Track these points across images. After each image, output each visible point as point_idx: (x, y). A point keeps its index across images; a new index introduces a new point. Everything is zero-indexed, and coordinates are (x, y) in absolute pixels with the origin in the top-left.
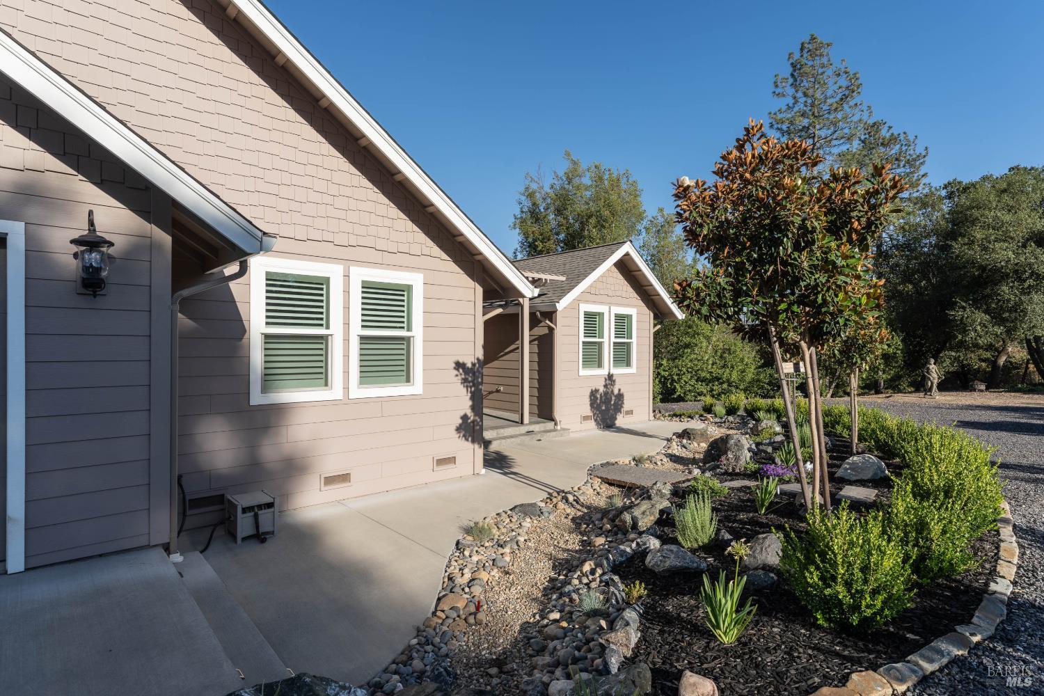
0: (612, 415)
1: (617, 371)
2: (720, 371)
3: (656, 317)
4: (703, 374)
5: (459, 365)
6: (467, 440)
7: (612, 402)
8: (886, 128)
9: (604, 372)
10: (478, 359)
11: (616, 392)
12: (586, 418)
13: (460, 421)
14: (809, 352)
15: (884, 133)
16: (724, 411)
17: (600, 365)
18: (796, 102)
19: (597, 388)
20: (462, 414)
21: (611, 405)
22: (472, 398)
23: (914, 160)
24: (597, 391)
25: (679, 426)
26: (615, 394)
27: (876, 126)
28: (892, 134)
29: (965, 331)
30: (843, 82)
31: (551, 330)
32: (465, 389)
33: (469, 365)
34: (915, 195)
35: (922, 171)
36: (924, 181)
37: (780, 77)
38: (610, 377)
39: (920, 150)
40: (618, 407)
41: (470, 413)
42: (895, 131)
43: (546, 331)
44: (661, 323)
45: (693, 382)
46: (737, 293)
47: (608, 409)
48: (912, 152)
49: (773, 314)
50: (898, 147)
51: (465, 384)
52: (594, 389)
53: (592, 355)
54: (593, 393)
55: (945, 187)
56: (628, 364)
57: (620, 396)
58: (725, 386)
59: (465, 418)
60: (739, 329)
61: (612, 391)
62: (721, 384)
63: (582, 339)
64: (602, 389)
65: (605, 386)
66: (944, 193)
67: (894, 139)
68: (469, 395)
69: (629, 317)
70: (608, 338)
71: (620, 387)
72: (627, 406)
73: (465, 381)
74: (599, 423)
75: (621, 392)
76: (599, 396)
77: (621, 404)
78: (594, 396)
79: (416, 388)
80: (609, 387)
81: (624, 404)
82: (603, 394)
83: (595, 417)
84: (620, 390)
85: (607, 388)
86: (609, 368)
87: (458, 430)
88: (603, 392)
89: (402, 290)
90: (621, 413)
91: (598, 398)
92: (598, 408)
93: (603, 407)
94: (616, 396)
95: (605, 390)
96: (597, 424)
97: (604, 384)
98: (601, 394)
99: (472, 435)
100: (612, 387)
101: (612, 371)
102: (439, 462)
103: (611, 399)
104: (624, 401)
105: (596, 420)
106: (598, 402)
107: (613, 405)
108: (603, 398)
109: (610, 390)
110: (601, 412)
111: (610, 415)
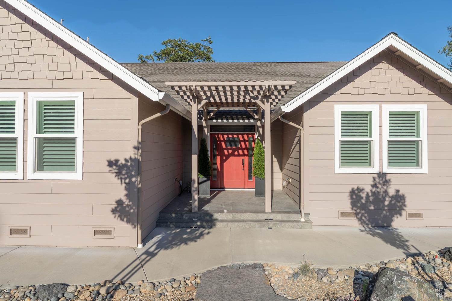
0: (385, 217)
6: (123, 220)
7: (386, 203)
13: (116, 205)
19: (361, 187)
20: (118, 199)
21: (384, 206)
24: (360, 190)
26: (391, 194)
32: (119, 181)
47: (379, 210)
51: (119, 177)
52: (356, 188)
59: (120, 202)
61: (386, 192)
64: (368, 189)
65: (375, 186)
68: (124, 185)
71: (397, 188)
73: (118, 174)
74: (364, 222)
75: (401, 193)
76: (364, 195)
77: (401, 206)
78: (356, 195)
79: (77, 175)
80: (380, 186)
81: (405, 206)
82: (370, 194)
83: (359, 217)
84: (398, 191)
85: (377, 187)
86: (381, 167)
87: (114, 211)
88: (371, 191)
89: (71, 105)
90: (401, 215)
91: (362, 198)
92: (364, 207)
93: (372, 208)
94: (392, 197)
95: (374, 190)
96: (361, 223)
97: (372, 183)
98: (368, 194)
99: (125, 216)
100: (385, 187)
101: (386, 170)
102: (96, 232)
103: (384, 200)
104: (406, 203)
105: (360, 219)
106: (363, 201)
107: (388, 206)
108: (371, 199)
109: (383, 190)
110: (369, 212)
111: (382, 216)
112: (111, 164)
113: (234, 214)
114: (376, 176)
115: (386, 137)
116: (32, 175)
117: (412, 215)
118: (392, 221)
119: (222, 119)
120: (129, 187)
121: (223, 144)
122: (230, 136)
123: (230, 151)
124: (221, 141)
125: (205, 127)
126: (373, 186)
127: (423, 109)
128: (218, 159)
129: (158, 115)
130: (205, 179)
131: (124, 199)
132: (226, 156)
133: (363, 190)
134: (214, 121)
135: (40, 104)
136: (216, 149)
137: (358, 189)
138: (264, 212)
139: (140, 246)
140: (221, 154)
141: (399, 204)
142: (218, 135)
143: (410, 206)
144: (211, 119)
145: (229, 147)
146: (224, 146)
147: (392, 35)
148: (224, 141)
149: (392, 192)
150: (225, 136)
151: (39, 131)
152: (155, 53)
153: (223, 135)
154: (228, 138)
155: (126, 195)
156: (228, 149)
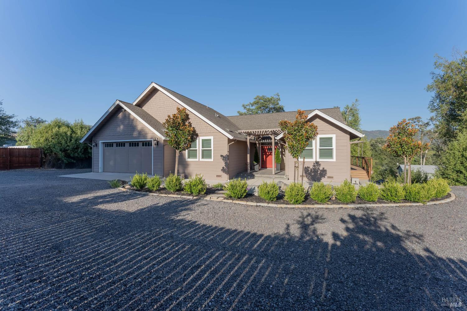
1: (321, 160)
6: (224, 173)
7: (319, 173)
9: (313, 160)
10: (226, 155)
13: (222, 168)
17: (311, 158)
19: (309, 166)
20: (223, 167)
21: (318, 174)
32: (223, 161)
33: (224, 156)
38: (317, 163)
40: (323, 175)
47: (315, 175)
52: (306, 167)
56: (330, 157)
57: (324, 171)
59: (223, 168)
61: (319, 168)
64: (311, 167)
65: (314, 166)
70: (315, 147)
73: (223, 159)
74: (310, 179)
75: (325, 169)
76: (310, 169)
77: (325, 174)
78: (307, 169)
79: (212, 160)
80: (316, 166)
81: (326, 174)
82: (312, 169)
83: (308, 177)
84: (323, 168)
85: (315, 167)
86: (316, 159)
87: (222, 170)
88: (313, 168)
89: (210, 140)
90: (325, 177)
91: (309, 170)
92: (310, 174)
93: (313, 174)
94: (321, 170)
95: (314, 167)
96: (309, 180)
97: (313, 165)
98: (311, 169)
99: (225, 172)
100: (318, 167)
101: (318, 160)
102: (217, 176)
103: (318, 171)
104: (327, 173)
105: (308, 178)
106: (310, 172)
107: (319, 174)
108: (313, 171)
109: (317, 168)
110: (312, 176)
111: (317, 177)
112: (221, 156)
113: (262, 175)
114: (315, 162)
115: (318, 147)
116: (201, 160)
117: (329, 177)
118: (321, 179)
119: (265, 140)
120: (226, 163)
121: (266, 150)
122: (269, 147)
123: (269, 153)
124: (266, 149)
125: (257, 144)
126: (313, 166)
127: (334, 136)
128: (264, 156)
129: (233, 142)
130: (257, 164)
131: (225, 167)
132: (268, 155)
133: (309, 167)
134: (262, 141)
135: (202, 140)
136: (264, 152)
137: (308, 167)
138: (272, 174)
139: (229, 180)
140: (266, 154)
141: (324, 173)
142: (264, 146)
143: (328, 174)
144: (260, 140)
145: (269, 151)
146: (267, 151)
147: (316, 110)
148: (267, 149)
149: (321, 168)
150: (267, 147)
151: (203, 148)
152: (250, 103)
153: (266, 146)
154: (269, 148)
155: (225, 165)
156: (268, 152)
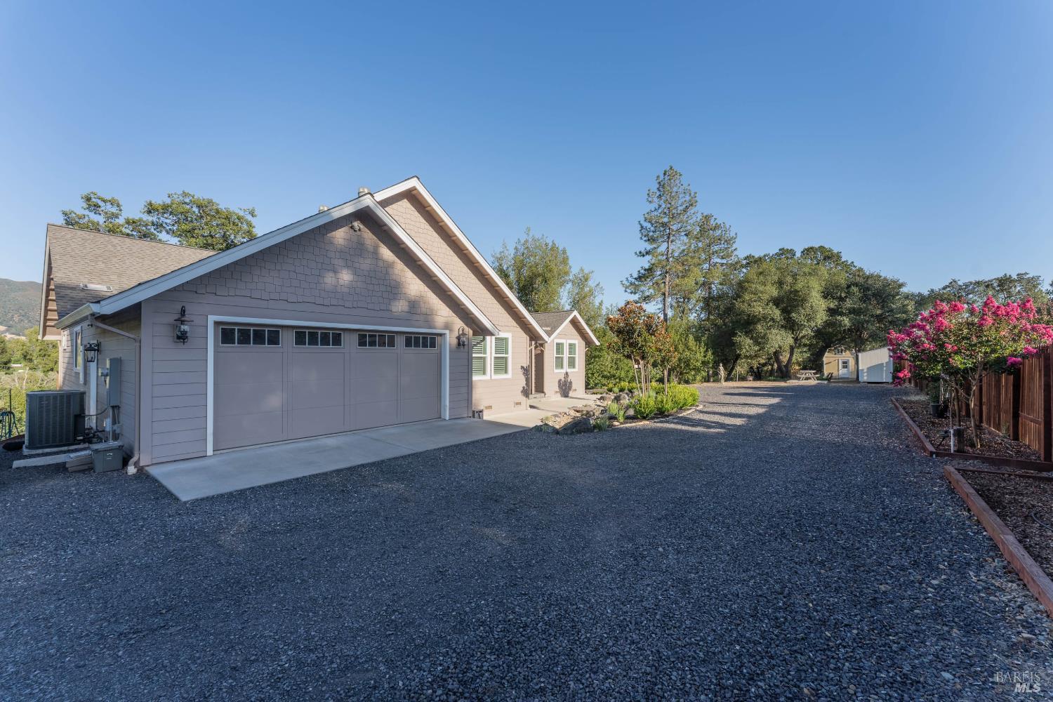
1: (569, 371)
2: (615, 372)
3: (586, 344)
4: (605, 373)
5: (522, 367)
8: (713, 219)
9: (563, 371)
10: (527, 365)
11: (569, 380)
12: (557, 392)
14: (641, 362)
15: (712, 222)
16: (618, 390)
17: (562, 367)
18: (660, 206)
22: (526, 380)
23: (729, 240)
25: (599, 396)
27: (707, 218)
28: (717, 224)
29: (741, 349)
30: (688, 198)
31: (542, 351)
34: (730, 262)
35: (735, 246)
36: (735, 253)
37: (651, 191)
38: (567, 373)
39: (732, 234)
40: (570, 388)
41: (525, 386)
42: (719, 222)
43: (540, 352)
44: (589, 347)
45: (600, 378)
46: (623, 347)
48: (728, 235)
49: (633, 352)
50: (720, 231)
53: (559, 363)
54: (560, 381)
55: (745, 259)
56: (574, 367)
57: (571, 383)
58: (617, 380)
60: (624, 355)
62: (616, 379)
63: (555, 355)
66: (744, 262)
67: (717, 227)
69: (575, 344)
70: (566, 355)
72: (574, 387)
